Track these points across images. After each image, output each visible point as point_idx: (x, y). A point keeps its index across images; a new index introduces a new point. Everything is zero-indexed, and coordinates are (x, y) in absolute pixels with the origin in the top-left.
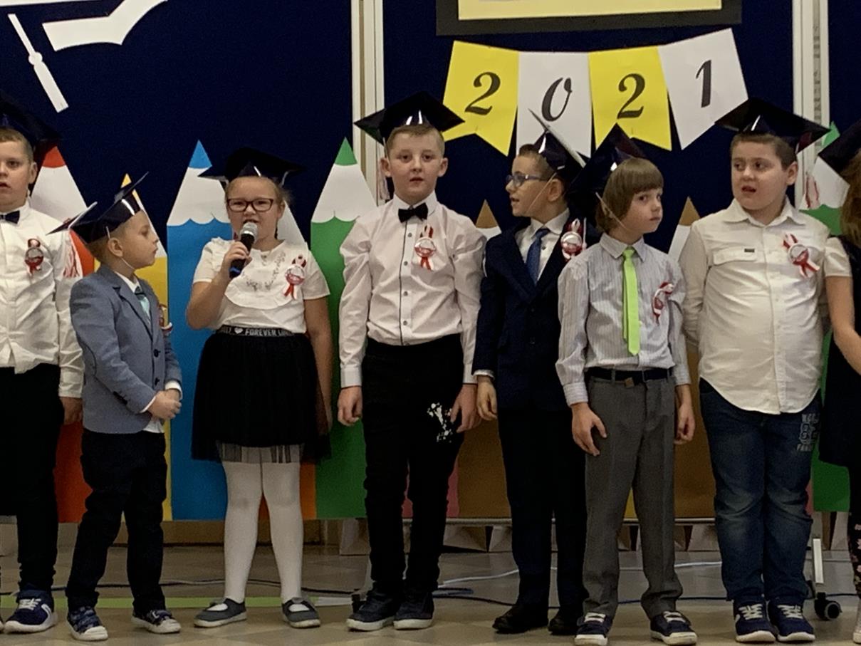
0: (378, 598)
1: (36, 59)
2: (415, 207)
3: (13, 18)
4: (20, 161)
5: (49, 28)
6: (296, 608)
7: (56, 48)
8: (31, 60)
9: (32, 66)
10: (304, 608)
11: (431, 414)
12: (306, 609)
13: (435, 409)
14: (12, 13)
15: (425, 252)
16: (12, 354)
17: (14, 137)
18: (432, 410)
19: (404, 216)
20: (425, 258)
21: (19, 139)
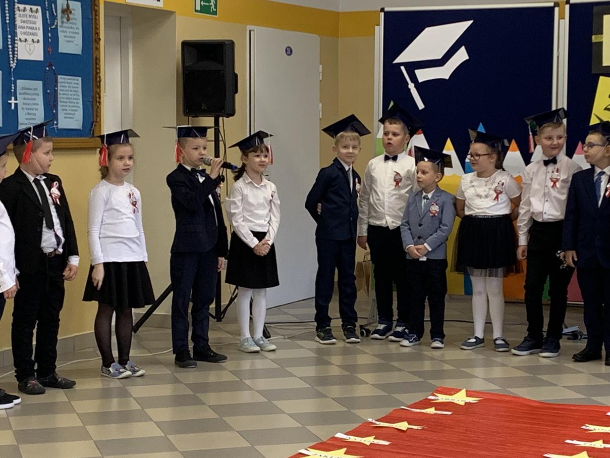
0: (528, 341)
1: (411, 86)
2: (551, 158)
3: (403, 68)
4: (399, 133)
5: (417, 72)
6: (498, 342)
7: (420, 80)
8: (410, 87)
9: (410, 89)
10: (503, 342)
11: (558, 255)
12: (503, 343)
13: (560, 253)
14: (402, 65)
15: (555, 180)
16: (386, 222)
17: (397, 123)
18: (558, 254)
19: (546, 163)
20: (555, 183)
21: (400, 124)
